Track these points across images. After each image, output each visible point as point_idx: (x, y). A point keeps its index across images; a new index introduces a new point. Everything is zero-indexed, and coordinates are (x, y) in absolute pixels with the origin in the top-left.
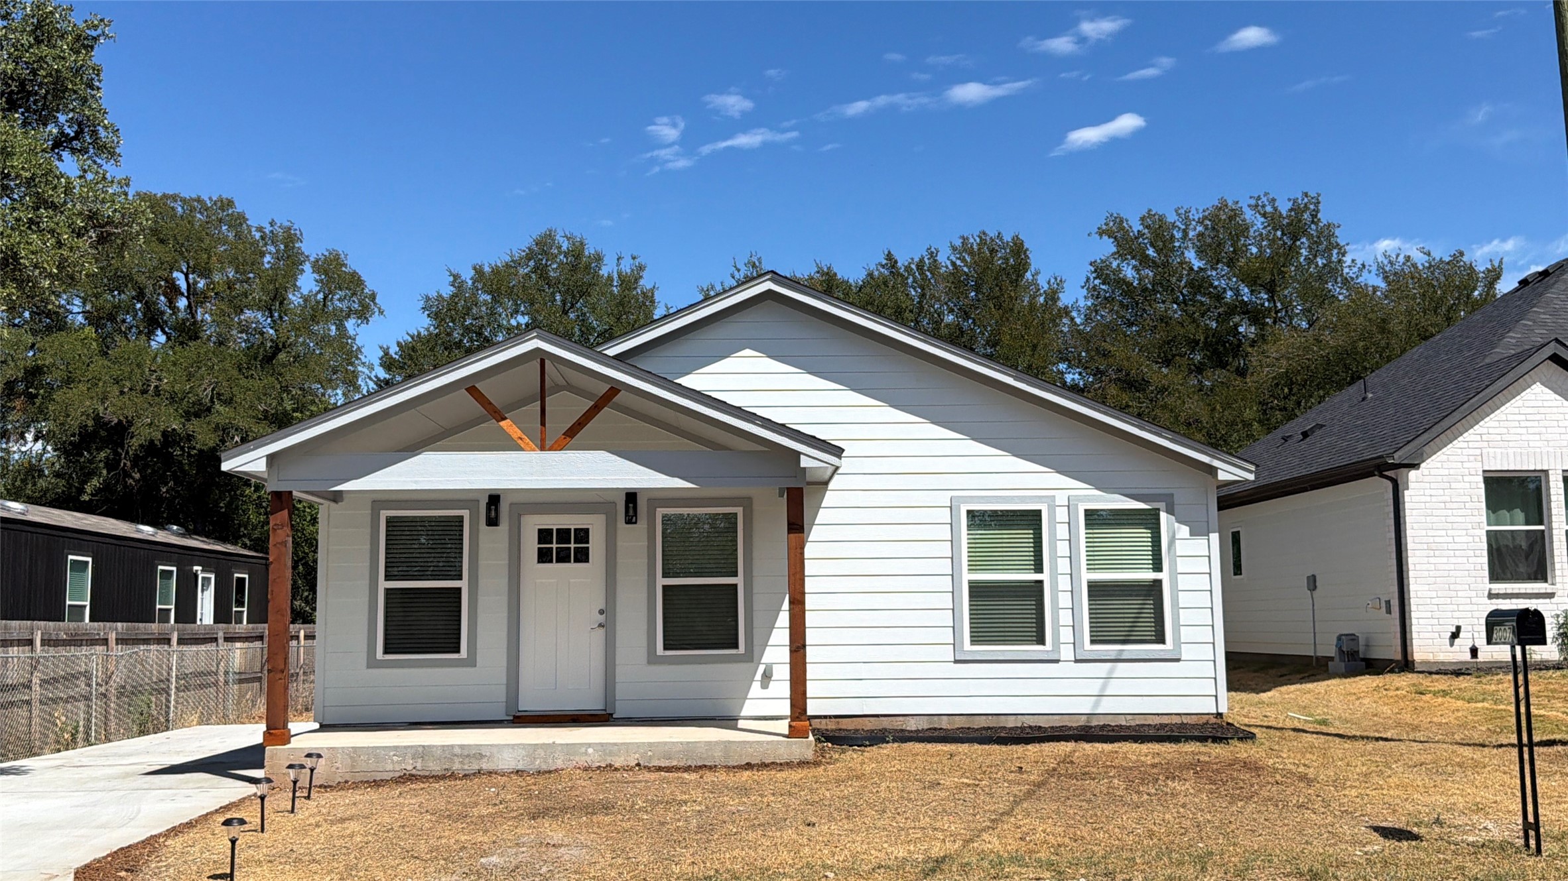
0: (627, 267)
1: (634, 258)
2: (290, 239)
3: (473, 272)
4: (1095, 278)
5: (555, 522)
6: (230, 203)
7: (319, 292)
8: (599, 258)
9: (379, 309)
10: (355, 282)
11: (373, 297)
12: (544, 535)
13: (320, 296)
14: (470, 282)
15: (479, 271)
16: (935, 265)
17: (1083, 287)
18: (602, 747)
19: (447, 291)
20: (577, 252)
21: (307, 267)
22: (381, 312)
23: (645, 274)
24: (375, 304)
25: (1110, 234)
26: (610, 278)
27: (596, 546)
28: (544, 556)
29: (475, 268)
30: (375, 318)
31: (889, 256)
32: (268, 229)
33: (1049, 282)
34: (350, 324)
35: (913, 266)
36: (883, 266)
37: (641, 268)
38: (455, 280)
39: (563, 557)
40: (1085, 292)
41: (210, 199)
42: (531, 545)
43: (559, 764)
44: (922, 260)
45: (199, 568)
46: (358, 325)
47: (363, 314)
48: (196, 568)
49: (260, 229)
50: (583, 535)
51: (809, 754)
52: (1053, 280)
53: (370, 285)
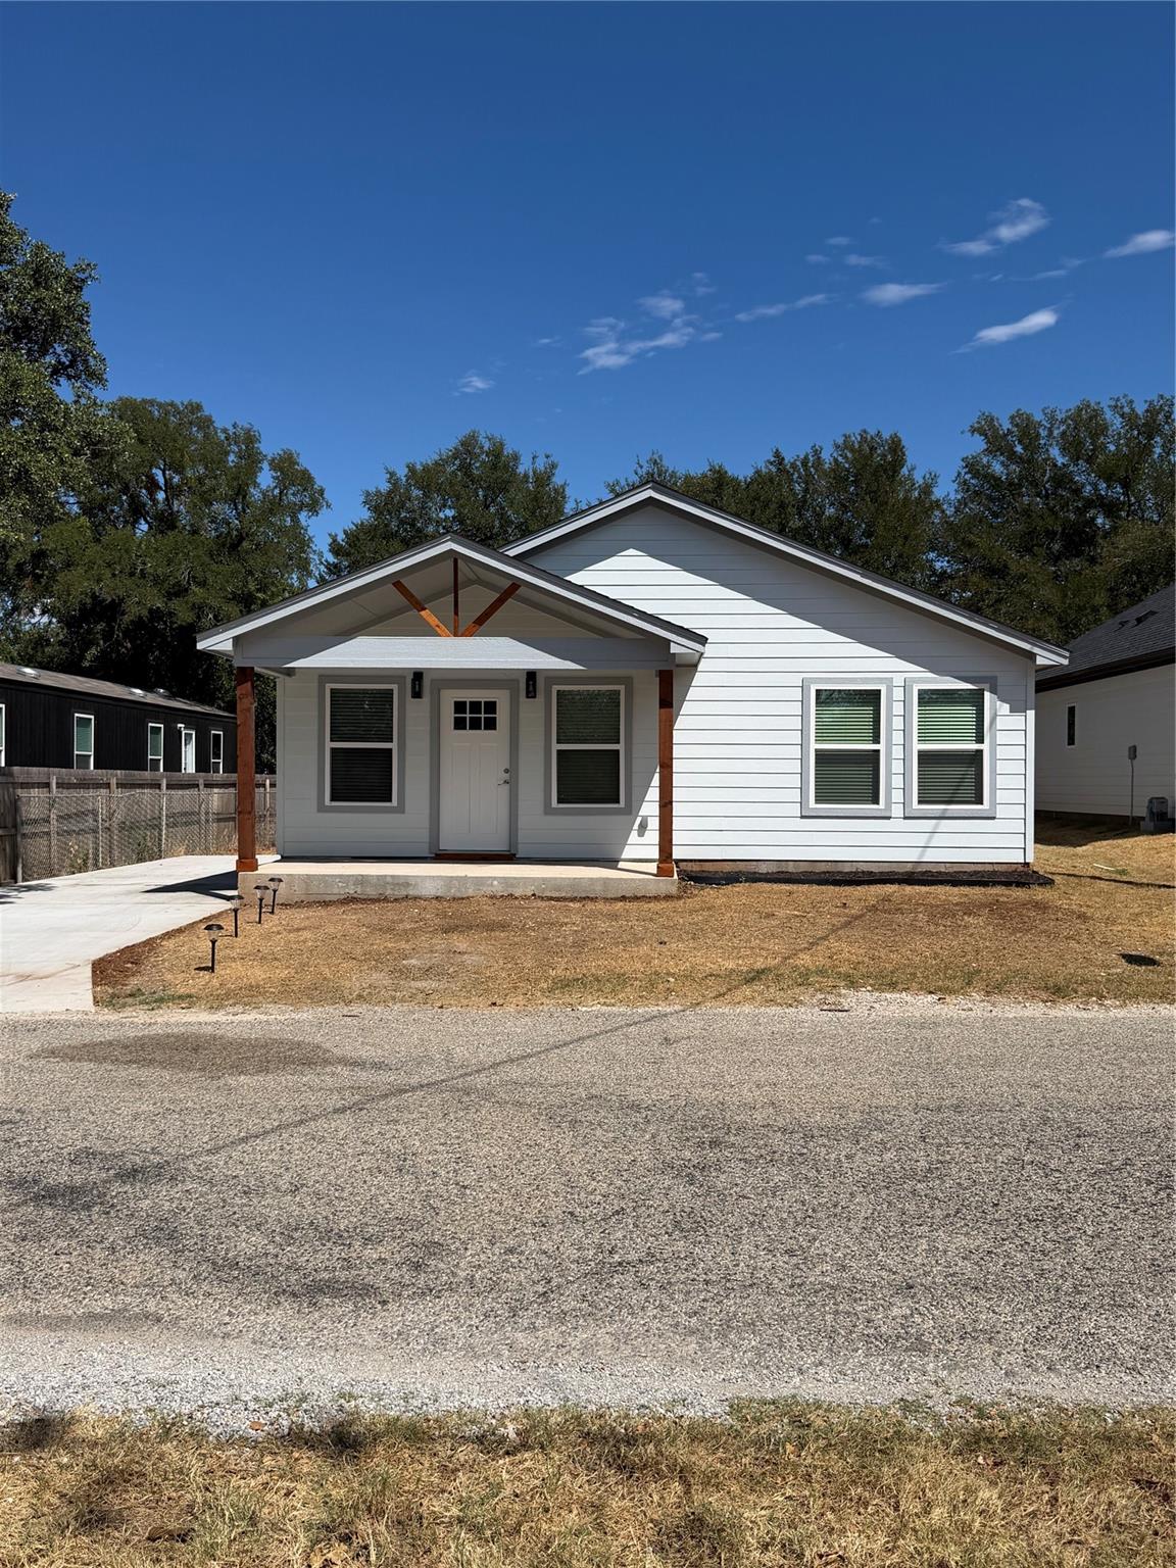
0: (541, 465)
1: (547, 457)
2: (250, 438)
3: (406, 470)
4: (966, 473)
5: (469, 696)
6: (199, 407)
7: (276, 487)
8: (516, 458)
9: (327, 503)
10: (306, 479)
11: (322, 492)
12: (460, 707)
13: (277, 491)
14: (404, 479)
15: (412, 469)
16: (819, 461)
17: (954, 481)
18: (505, 880)
19: (385, 487)
20: (497, 452)
21: (265, 465)
22: (328, 506)
23: (556, 472)
24: (323, 499)
25: (981, 432)
26: (526, 476)
27: (502, 716)
28: (459, 724)
29: (408, 467)
30: (324, 511)
31: (777, 454)
32: (231, 431)
33: (924, 478)
34: (303, 516)
35: (798, 463)
36: (771, 463)
37: (554, 466)
38: (390, 478)
39: (475, 724)
40: (955, 486)
41: (182, 404)
42: (448, 715)
43: (470, 892)
44: (806, 457)
45: (183, 725)
46: (309, 518)
47: (314, 507)
48: (179, 725)
49: (225, 431)
50: (491, 707)
51: (674, 890)
52: (928, 476)
53: (319, 482)
